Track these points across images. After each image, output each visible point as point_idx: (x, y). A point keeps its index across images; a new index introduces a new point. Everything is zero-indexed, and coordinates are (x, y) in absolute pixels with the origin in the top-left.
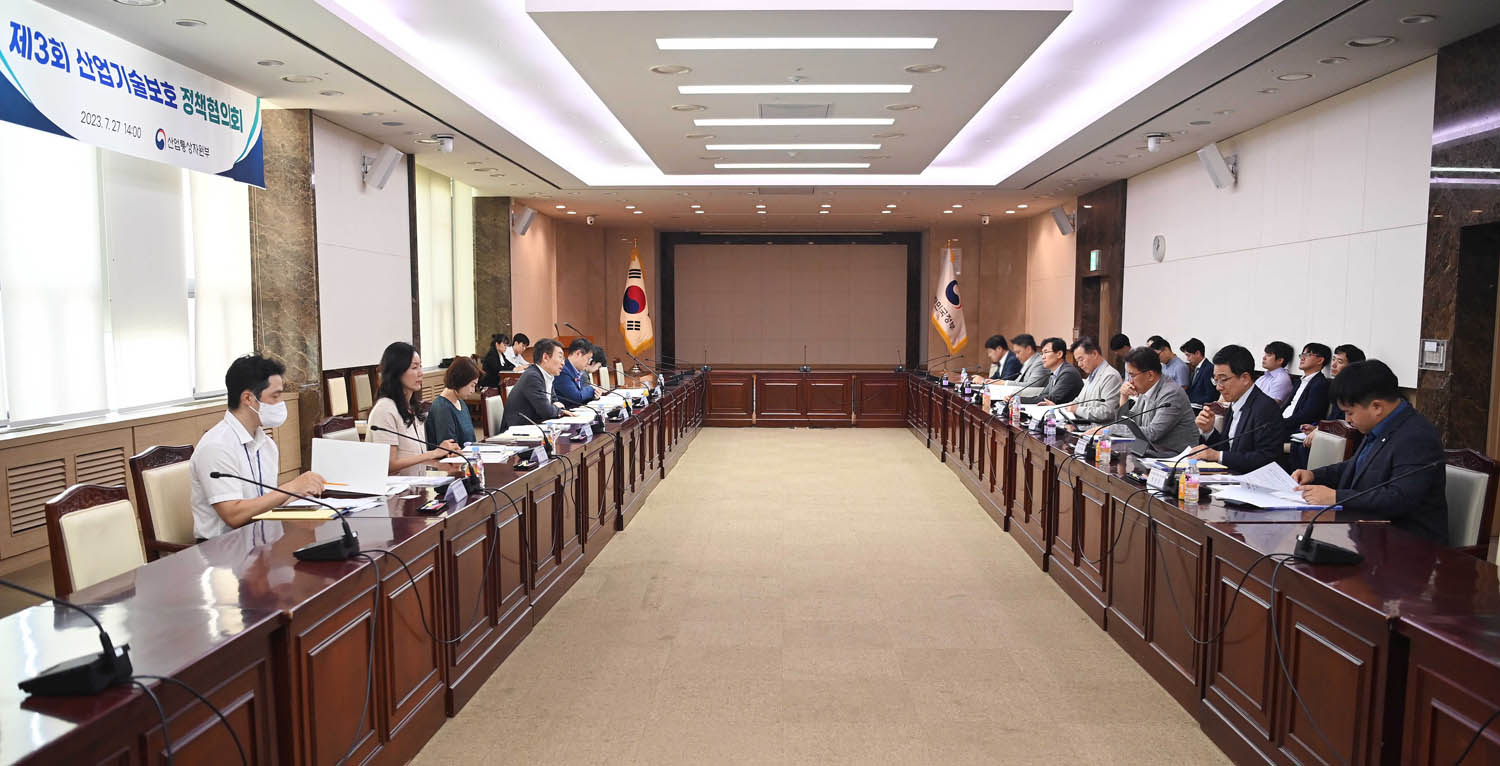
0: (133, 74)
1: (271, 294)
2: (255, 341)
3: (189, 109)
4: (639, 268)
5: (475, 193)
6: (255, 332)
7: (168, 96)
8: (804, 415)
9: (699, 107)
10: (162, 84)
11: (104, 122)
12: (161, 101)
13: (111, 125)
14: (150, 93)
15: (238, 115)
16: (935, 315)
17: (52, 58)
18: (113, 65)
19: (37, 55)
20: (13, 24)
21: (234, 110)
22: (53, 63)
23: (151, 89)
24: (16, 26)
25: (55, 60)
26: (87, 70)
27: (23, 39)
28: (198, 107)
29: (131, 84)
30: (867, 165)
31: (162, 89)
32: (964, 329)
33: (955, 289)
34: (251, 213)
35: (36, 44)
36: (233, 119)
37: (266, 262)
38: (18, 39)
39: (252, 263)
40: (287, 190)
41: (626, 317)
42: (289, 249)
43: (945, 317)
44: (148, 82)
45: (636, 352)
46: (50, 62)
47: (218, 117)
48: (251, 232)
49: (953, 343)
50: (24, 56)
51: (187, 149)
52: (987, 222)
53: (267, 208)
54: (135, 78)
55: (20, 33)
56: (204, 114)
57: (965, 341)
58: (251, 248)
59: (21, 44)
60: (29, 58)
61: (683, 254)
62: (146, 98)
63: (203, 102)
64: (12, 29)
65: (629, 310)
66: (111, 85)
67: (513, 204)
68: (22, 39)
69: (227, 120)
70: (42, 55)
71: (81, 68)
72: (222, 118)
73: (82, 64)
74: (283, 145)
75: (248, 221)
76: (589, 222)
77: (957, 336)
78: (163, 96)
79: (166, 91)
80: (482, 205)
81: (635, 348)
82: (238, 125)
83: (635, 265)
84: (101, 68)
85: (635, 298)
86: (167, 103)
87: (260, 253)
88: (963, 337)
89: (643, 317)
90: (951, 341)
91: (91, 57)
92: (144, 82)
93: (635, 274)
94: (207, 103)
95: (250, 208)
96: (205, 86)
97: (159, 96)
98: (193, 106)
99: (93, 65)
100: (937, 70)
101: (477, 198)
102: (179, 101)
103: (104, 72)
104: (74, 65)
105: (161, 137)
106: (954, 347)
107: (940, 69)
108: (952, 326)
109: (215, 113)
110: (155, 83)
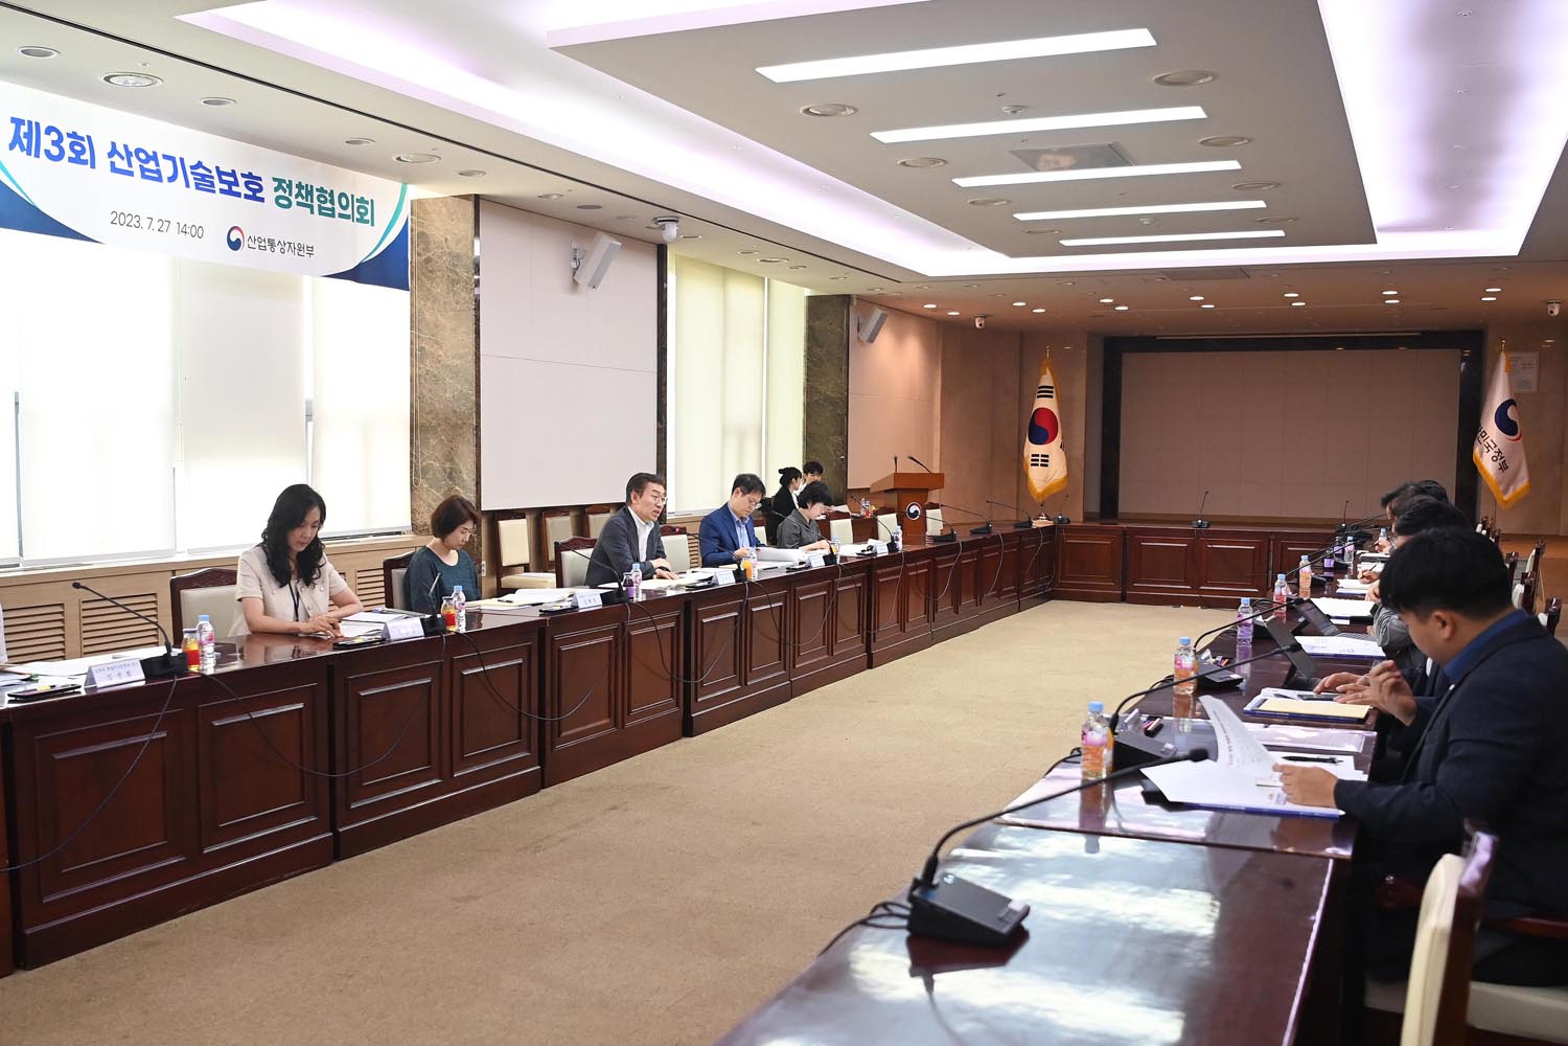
0: (199, 165)
1: (430, 417)
2: (411, 473)
3: (286, 202)
4: (1051, 385)
5: (808, 292)
6: (411, 462)
7: (250, 189)
8: (1195, 589)
9: (935, 161)
10: (243, 175)
11: (145, 223)
12: (238, 195)
13: (155, 225)
14: (218, 186)
15: (369, 207)
16: (1477, 450)
17: (69, 153)
18: (165, 157)
19: (47, 152)
20: (13, 120)
21: (362, 200)
22: (71, 160)
23: (222, 181)
24: (18, 122)
25: (73, 156)
26: (122, 164)
27: (28, 135)
28: (300, 199)
29: (191, 177)
30: (1280, 233)
31: (241, 181)
32: (1524, 472)
33: (1511, 413)
34: (412, 321)
35: (46, 141)
36: (362, 211)
37: (425, 379)
38: (22, 136)
39: (411, 380)
40: (448, 293)
41: (1031, 449)
42: (449, 363)
43: (1492, 453)
44: (220, 173)
45: (1039, 495)
46: (66, 158)
47: (333, 210)
48: (412, 343)
49: (1505, 491)
50: (29, 154)
51: (277, 248)
52: (1556, 312)
53: (427, 315)
54: (201, 171)
55: (24, 129)
56: (311, 207)
57: (1523, 489)
58: (411, 361)
59: (25, 141)
60: (37, 155)
61: (1133, 366)
62: (214, 192)
63: (309, 193)
64: (13, 125)
65: (1036, 441)
66: (160, 179)
67: (855, 303)
68: (26, 136)
69: (348, 212)
70: (55, 151)
71: (113, 163)
72: (338, 210)
73: (116, 158)
74: (446, 240)
75: (409, 331)
76: (978, 326)
77: (1513, 481)
78: (242, 189)
79: (246, 184)
80: (817, 307)
81: (1039, 490)
82: (368, 217)
83: (1047, 380)
84: (146, 161)
85: (1044, 423)
86: (246, 196)
87: (420, 368)
88: (1522, 483)
89: (1053, 449)
90: (1501, 488)
91: (132, 149)
92: (214, 173)
93: (1046, 392)
94: (316, 194)
95: (412, 316)
96: (316, 175)
97: (234, 189)
98: (292, 198)
99: (134, 159)
100: (1206, 80)
101: (809, 298)
102: (269, 192)
103: (151, 165)
104: (103, 161)
105: (235, 236)
106: (1506, 498)
107: (1210, 78)
108: (1503, 467)
109: (328, 205)
110: (233, 174)
